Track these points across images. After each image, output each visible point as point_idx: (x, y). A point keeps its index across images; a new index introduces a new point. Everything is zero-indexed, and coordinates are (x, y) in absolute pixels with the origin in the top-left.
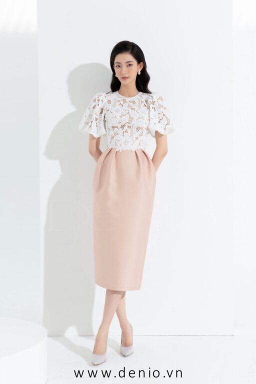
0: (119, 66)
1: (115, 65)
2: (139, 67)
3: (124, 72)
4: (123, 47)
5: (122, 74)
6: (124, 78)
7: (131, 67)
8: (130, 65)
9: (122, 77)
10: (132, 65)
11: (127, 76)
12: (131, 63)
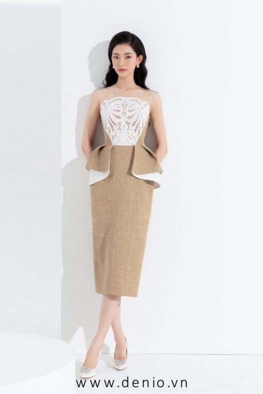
0: (117, 58)
1: (113, 56)
2: (138, 60)
3: (122, 64)
4: (123, 38)
5: (120, 66)
6: (122, 70)
7: (129, 59)
8: (128, 57)
9: (119, 68)
10: (130, 57)
11: (124, 68)
12: (130, 55)
